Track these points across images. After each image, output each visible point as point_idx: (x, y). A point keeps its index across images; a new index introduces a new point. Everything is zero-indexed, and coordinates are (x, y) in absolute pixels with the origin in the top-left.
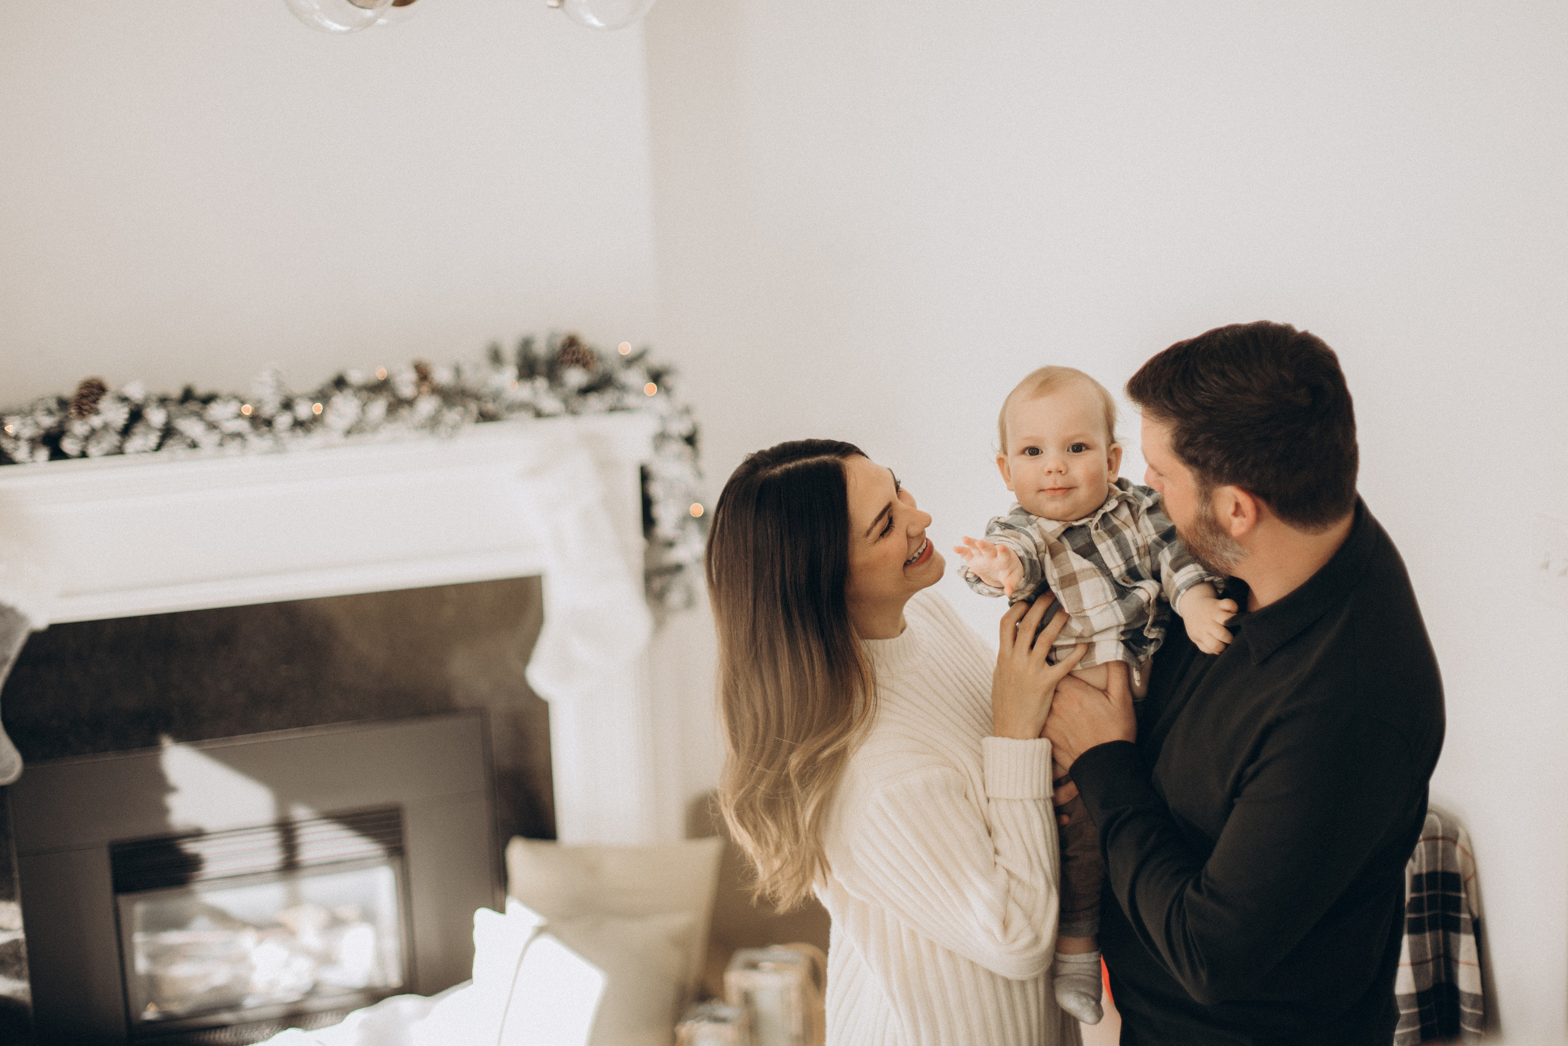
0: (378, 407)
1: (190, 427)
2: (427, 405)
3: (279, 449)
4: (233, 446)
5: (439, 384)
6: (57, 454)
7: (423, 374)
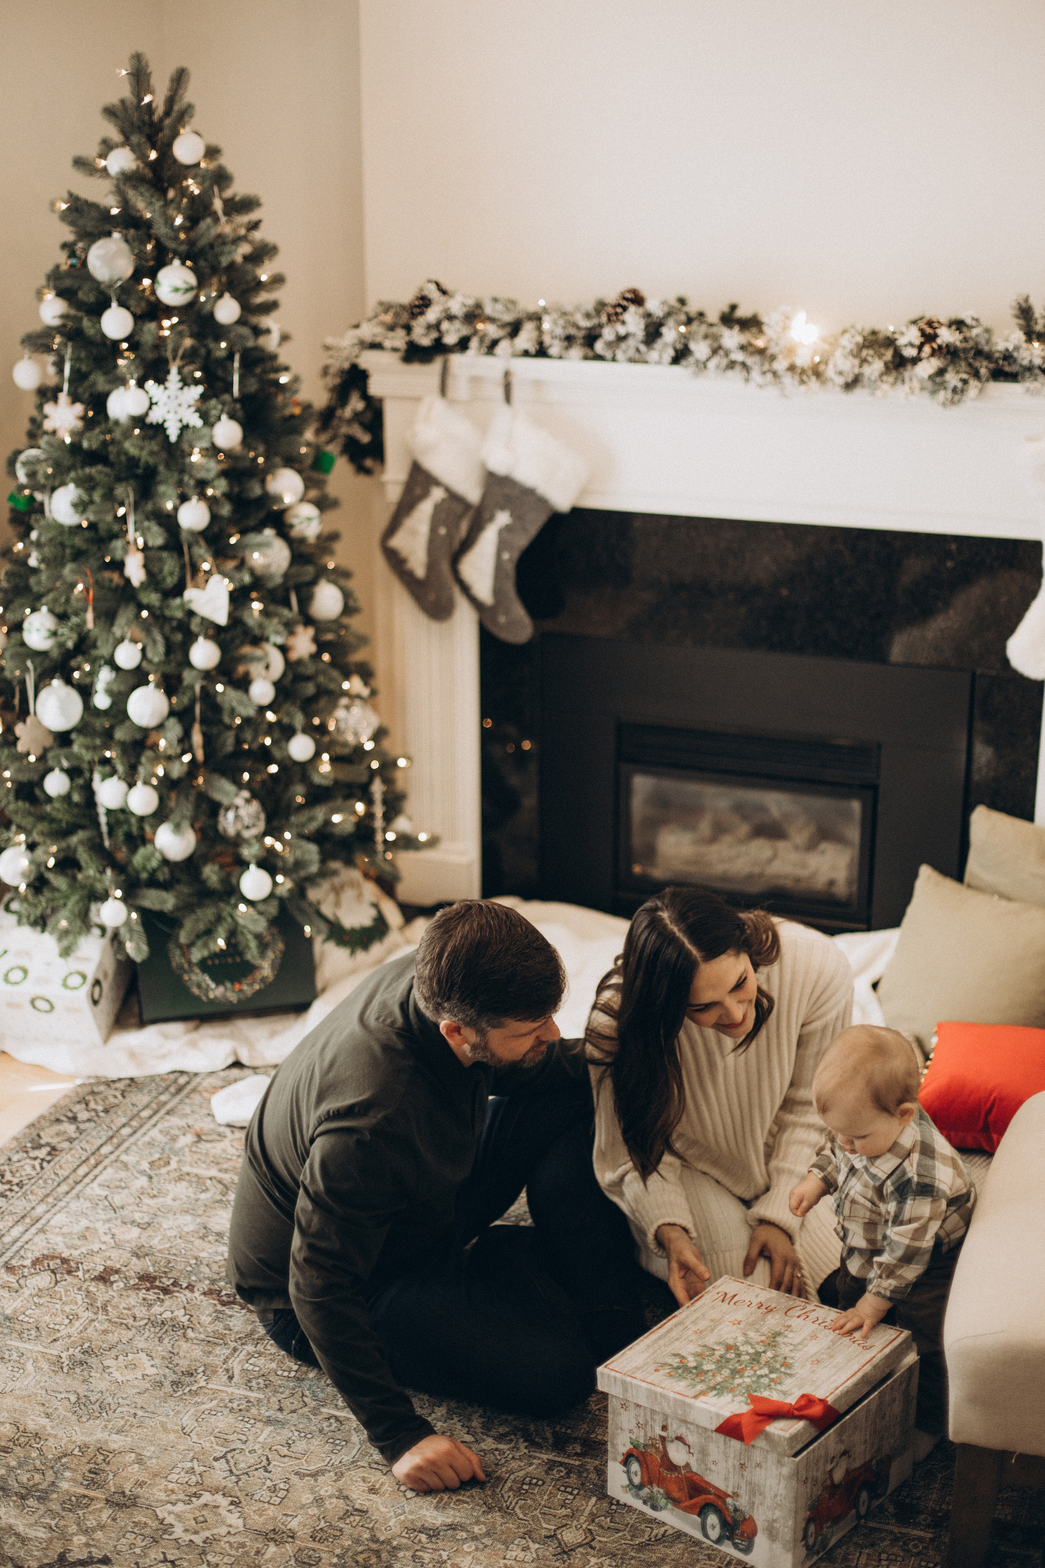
1: (701, 348)
2: (926, 367)
5: (944, 344)
6: (591, 354)
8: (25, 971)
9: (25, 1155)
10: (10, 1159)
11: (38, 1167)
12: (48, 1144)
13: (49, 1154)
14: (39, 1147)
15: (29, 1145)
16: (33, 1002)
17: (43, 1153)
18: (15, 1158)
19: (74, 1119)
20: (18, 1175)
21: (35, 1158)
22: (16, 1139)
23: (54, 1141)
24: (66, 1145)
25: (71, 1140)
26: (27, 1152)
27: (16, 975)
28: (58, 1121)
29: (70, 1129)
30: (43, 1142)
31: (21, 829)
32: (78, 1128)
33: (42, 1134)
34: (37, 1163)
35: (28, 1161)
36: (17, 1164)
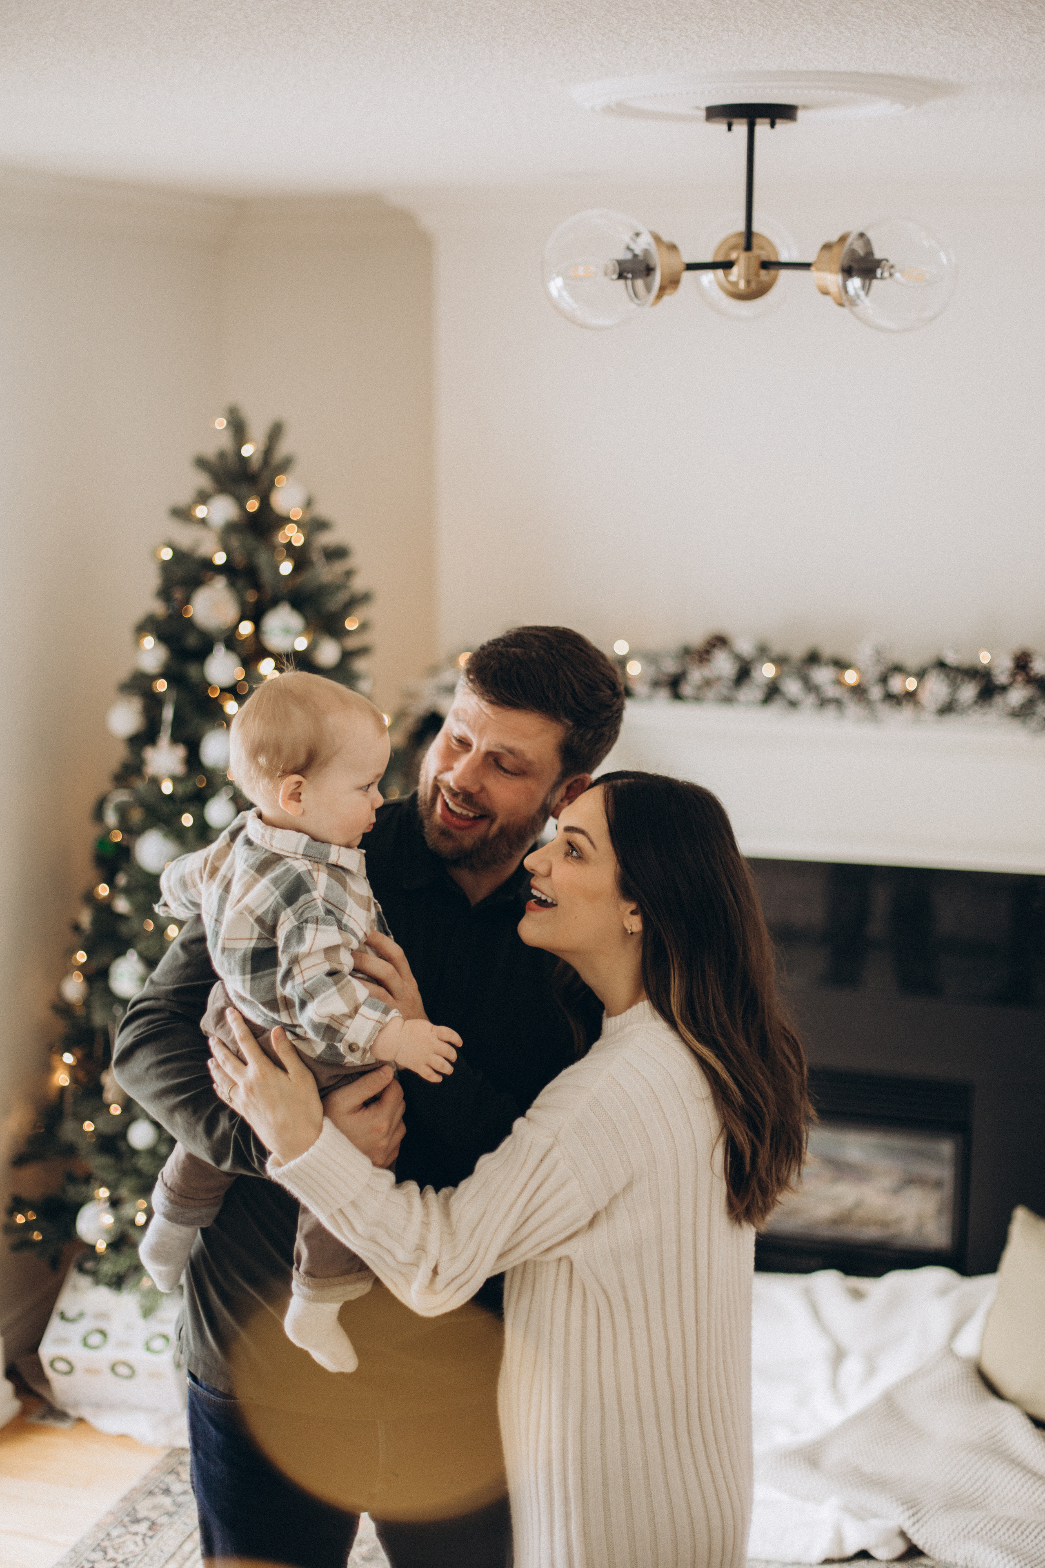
0: (968, 692)
1: (792, 687)
2: (1017, 696)
3: (873, 717)
4: (831, 712)
5: (1037, 674)
6: (677, 696)
7: (1022, 663)
8: (103, 1333)
9: (123, 1530)
10: (108, 1535)
11: (140, 1543)
12: (146, 1519)
13: (150, 1528)
14: (137, 1521)
15: (126, 1519)
16: (113, 1369)
17: (143, 1527)
18: (115, 1533)
19: (167, 1491)
20: (121, 1551)
21: (136, 1534)
22: (111, 1513)
23: (153, 1515)
24: (164, 1520)
25: (170, 1514)
26: (125, 1526)
27: (95, 1339)
28: (151, 1493)
29: (167, 1501)
30: (140, 1515)
31: (104, 1184)
32: (174, 1501)
33: (137, 1507)
34: (139, 1539)
35: (129, 1536)
36: (118, 1541)
